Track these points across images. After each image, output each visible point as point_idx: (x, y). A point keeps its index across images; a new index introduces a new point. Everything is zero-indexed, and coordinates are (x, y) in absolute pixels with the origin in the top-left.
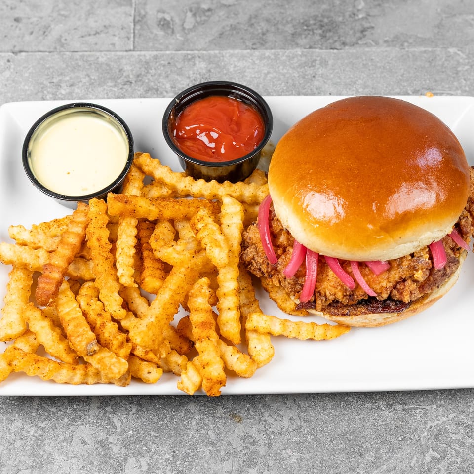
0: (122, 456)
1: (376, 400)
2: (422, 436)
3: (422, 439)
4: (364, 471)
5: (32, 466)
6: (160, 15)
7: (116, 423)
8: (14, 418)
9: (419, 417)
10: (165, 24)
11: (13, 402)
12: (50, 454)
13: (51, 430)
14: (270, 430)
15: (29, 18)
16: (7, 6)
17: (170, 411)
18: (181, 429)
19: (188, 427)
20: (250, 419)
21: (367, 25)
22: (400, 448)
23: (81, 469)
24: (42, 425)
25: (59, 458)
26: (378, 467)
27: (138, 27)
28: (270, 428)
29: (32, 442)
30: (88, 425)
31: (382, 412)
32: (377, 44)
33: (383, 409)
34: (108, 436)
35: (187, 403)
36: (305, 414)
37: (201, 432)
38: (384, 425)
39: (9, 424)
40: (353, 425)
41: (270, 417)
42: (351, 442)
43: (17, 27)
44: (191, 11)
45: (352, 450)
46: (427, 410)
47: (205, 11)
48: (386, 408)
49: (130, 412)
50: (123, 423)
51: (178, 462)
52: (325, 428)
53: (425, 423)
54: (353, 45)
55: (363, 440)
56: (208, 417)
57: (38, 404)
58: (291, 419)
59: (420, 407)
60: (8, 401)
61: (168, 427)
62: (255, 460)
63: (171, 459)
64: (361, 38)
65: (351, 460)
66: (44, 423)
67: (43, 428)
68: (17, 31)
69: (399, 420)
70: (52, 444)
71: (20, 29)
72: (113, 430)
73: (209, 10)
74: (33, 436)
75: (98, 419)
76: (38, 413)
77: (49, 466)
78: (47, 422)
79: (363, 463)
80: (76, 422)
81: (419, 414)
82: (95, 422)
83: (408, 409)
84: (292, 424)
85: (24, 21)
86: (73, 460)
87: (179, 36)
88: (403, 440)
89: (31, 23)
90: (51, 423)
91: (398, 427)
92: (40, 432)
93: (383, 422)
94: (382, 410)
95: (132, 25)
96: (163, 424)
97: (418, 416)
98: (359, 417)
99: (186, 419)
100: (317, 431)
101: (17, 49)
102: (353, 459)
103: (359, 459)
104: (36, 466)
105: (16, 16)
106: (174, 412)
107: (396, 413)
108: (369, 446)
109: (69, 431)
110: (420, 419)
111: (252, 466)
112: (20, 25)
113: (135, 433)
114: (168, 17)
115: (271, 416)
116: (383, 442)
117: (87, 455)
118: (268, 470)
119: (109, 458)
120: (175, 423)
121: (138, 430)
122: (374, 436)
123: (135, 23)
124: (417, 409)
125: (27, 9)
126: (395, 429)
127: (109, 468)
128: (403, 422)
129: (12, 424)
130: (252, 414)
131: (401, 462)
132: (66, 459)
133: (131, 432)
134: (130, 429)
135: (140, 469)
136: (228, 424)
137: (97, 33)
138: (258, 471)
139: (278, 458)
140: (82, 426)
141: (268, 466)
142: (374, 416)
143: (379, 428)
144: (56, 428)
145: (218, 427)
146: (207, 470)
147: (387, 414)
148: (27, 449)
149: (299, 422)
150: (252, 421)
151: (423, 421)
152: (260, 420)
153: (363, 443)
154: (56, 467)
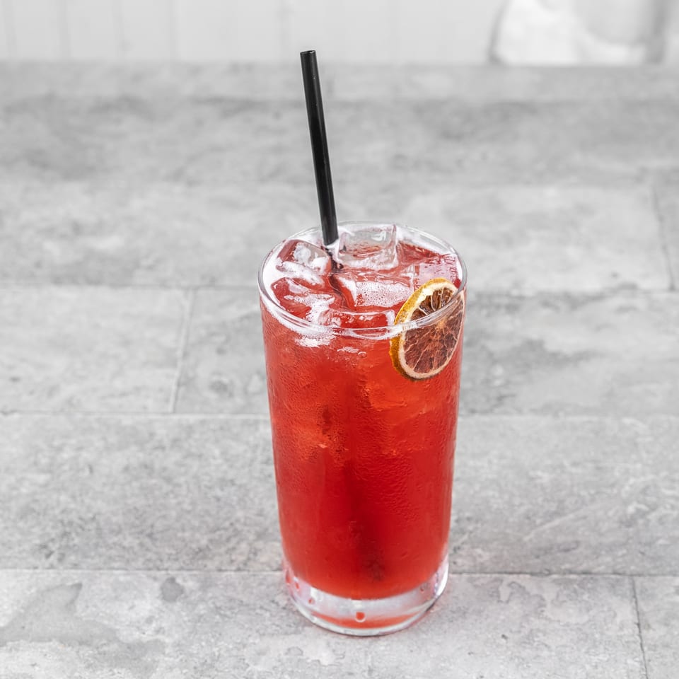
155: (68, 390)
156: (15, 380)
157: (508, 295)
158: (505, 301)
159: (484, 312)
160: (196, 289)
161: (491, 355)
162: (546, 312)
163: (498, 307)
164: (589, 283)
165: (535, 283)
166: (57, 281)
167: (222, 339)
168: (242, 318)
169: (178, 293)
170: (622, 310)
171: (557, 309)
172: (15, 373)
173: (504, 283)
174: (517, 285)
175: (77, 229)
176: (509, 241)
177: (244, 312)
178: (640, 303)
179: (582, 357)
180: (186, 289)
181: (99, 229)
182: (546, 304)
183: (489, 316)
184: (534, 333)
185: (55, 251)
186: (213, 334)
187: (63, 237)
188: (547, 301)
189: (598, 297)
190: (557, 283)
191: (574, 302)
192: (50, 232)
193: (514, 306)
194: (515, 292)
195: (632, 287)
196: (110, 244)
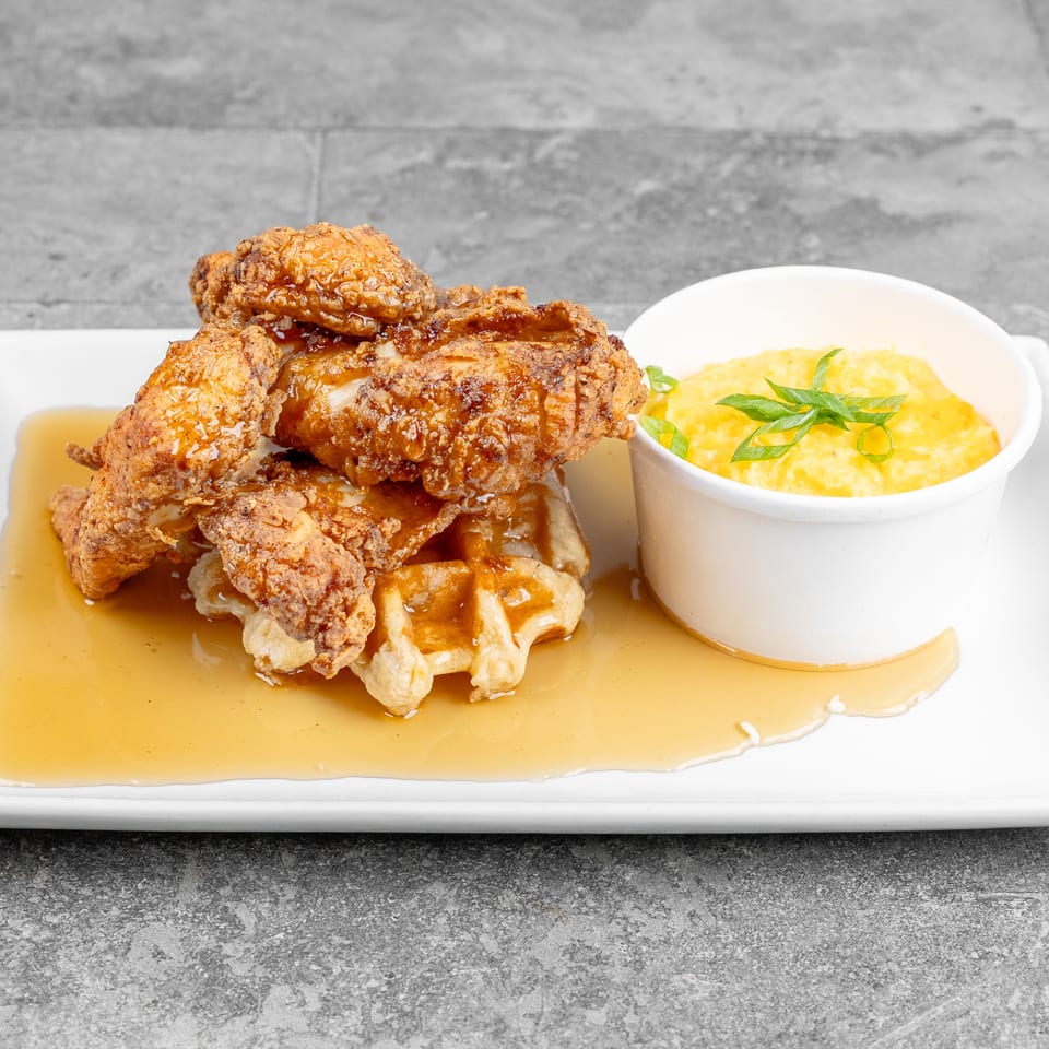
0: (257, 981)
1: (906, 883)
2: (1030, 950)
3: (1030, 956)
4: (888, 1018)
5: (21, 1000)
7: (243, 918)
9: (1019, 915)
12: (69, 976)
13: (75, 930)
14: (638, 935)
17: (381, 896)
19: (429, 928)
20: (586, 913)
22: (975, 973)
23: (148, 1006)
24: (55, 920)
25: (91, 985)
26: (922, 1010)
28: (638, 931)
29: (24, 953)
30: (171, 922)
31: (924, 905)
33: (925, 898)
34: (222, 944)
35: (426, 882)
36: (727, 907)
37: (462, 938)
38: (931, 928)
40: (849, 927)
41: (636, 910)
42: (848, 961)
44: (438, 246)
45: (852, 975)
46: (1038, 901)
47: (468, 249)
49: (281, 898)
50: (260, 919)
51: (401, 996)
52: (780, 933)
53: (1036, 927)
55: (877, 958)
57: (47, 881)
58: (692, 915)
59: (1019, 895)
61: (376, 927)
62: (600, 994)
63: (384, 988)
65: (850, 996)
66: (60, 915)
69: (967, 920)
70: (77, 956)
72: (236, 932)
73: (479, 247)
74: (28, 940)
75: (197, 911)
77: (64, 999)
78: (67, 915)
79: (884, 1002)
80: (142, 915)
82: (190, 915)
83: (989, 899)
84: (695, 925)
86: (129, 989)
88: (981, 958)
90: (78, 916)
91: (966, 932)
92: (47, 934)
93: (926, 922)
94: (922, 900)
96: (363, 922)
97: (1017, 913)
98: (866, 912)
99: (423, 913)
100: (759, 939)
101: (51, 298)
102: (855, 994)
103: (871, 994)
104: (31, 1000)
107: (958, 906)
108: (896, 969)
110: (1022, 918)
111: (593, 1005)
112: (62, 264)
113: (291, 937)
115: (639, 908)
116: (932, 962)
117: (165, 978)
118: (636, 1013)
119: (223, 986)
120: (395, 920)
121: (301, 932)
122: (906, 950)
124: (1012, 899)
126: (958, 936)
127: (222, 1005)
128: (978, 922)
130: (592, 904)
131: (982, 1000)
132: (110, 986)
133: (281, 935)
134: (278, 930)
135: (302, 1009)
136: (529, 923)
138: (611, 1015)
139: (661, 989)
140: (155, 924)
141: (636, 1006)
142: (904, 911)
143: (918, 935)
144: (90, 927)
145: (504, 929)
146: (478, 1012)
147: (935, 907)
148: (11, 965)
149: (711, 921)
150: (591, 918)
151: (1030, 922)
152: (612, 918)
153: (880, 963)
154: (81, 1002)
155: (141, 272)
156: (56, 257)
157: (814, 137)
158: (812, 145)
159: (781, 161)
160: (326, 131)
161: (798, 219)
162: (877, 160)
163: (802, 153)
164: (939, 118)
165: (854, 121)
166: (106, 120)
167: (376, 199)
168: (403, 171)
169: (301, 137)
170: (993, 156)
171: (894, 156)
172: (55, 249)
173: (808, 120)
174: (827, 122)
175: (128, 48)
176: (808, 62)
177: (405, 162)
178: (1021, 146)
179: (938, 222)
180: (311, 131)
181: (163, 48)
182: (876, 149)
183: (787, 165)
184: (862, 189)
185: (95, 78)
186: (361, 194)
187: (107, 59)
188: (876, 144)
189: (955, 140)
190: (889, 120)
191: (918, 146)
192: (86, 52)
193: (826, 152)
194: (825, 133)
195: (1008, 126)
196: (183, 69)
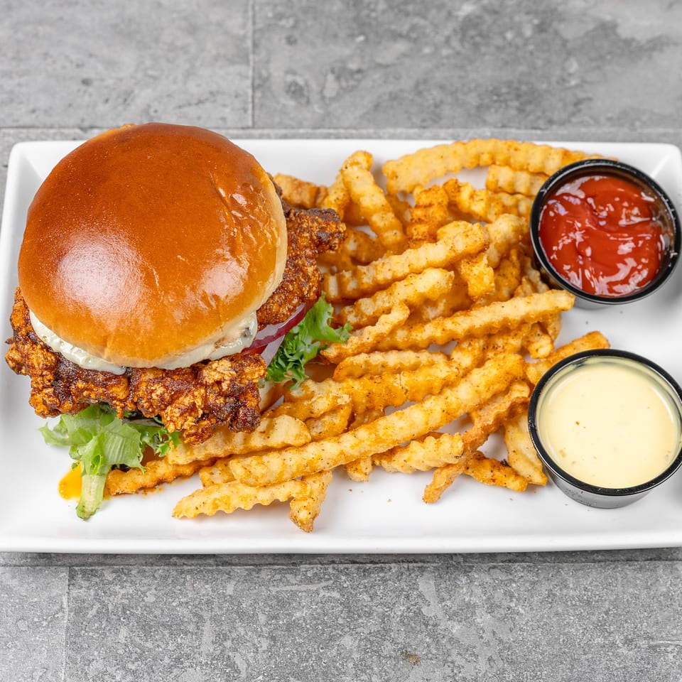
6: (290, 78)
8: (91, 658)
10: (296, 91)
11: (91, 634)
15: (102, 80)
16: (71, 62)
18: (332, 674)
21: (582, 95)
27: (258, 94)
32: (597, 122)
39: (85, 665)
43: (85, 92)
48: (624, 644)
54: (563, 123)
56: (371, 657)
60: (83, 632)
64: (573, 114)
67: (134, 672)
68: (86, 98)
71: (90, 95)
76: (127, 650)
81: (672, 653)
85: (96, 83)
87: (317, 109)
89: (107, 87)
95: (250, 92)
105: (85, 76)
106: (322, 648)
109: (172, 676)
114: (300, 81)
123: (254, 88)
125: (100, 67)
129: (89, 665)
137: (200, 102)
